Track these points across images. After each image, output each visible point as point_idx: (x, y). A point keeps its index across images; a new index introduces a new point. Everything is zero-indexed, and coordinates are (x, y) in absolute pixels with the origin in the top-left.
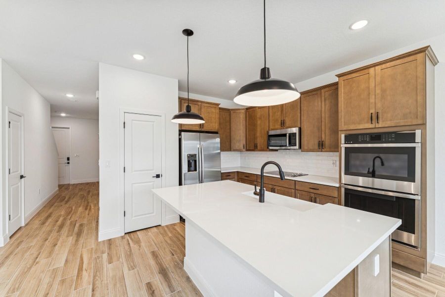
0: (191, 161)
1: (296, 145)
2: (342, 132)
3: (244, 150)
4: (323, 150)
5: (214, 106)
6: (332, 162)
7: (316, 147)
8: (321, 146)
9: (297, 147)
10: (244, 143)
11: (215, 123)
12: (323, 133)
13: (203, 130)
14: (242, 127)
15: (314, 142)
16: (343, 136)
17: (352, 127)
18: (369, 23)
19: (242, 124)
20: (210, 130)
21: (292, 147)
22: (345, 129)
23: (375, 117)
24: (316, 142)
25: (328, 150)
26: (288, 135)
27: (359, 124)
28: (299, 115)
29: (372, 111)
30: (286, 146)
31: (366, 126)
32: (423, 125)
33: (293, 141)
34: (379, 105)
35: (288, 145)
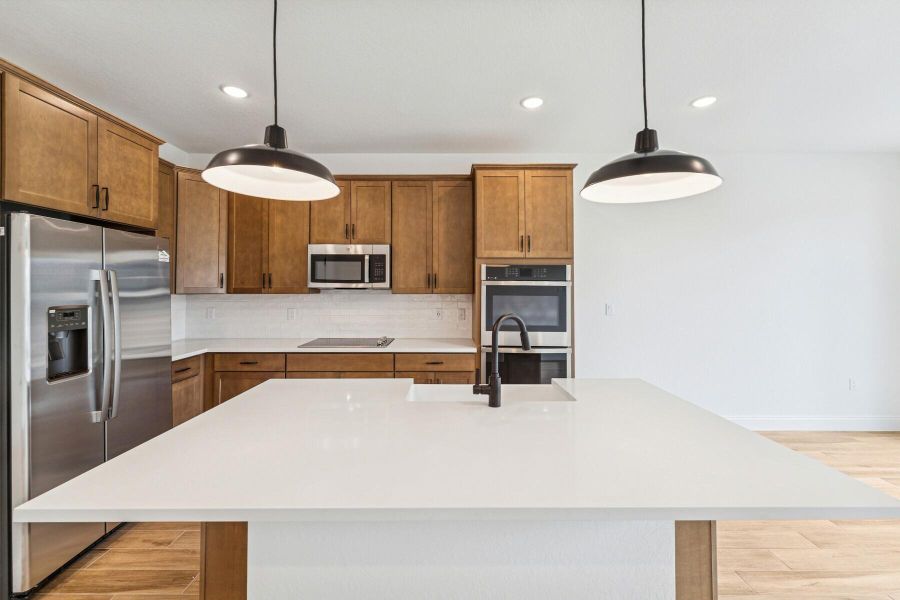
0: (61, 335)
1: (384, 281)
2: (483, 261)
3: (224, 290)
4: (435, 290)
5: (147, 143)
6: (435, 311)
7: (423, 284)
8: (431, 284)
9: (386, 284)
10: (223, 270)
11: (148, 199)
12: (435, 259)
13: (104, 216)
14: (215, 226)
15: (418, 275)
16: (484, 267)
17: (496, 254)
18: (544, 103)
19: (216, 218)
20: (130, 222)
21: (376, 285)
22: (486, 256)
23: (525, 243)
24: (422, 274)
25: (443, 289)
26: (367, 258)
27: (506, 249)
28: (389, 219)
29: (522, 233)
30: (362, 281)
31: (513, 254)
32: (571, 259)
33: (377, 272)
34: (530, 226)
35: (367, 279)
